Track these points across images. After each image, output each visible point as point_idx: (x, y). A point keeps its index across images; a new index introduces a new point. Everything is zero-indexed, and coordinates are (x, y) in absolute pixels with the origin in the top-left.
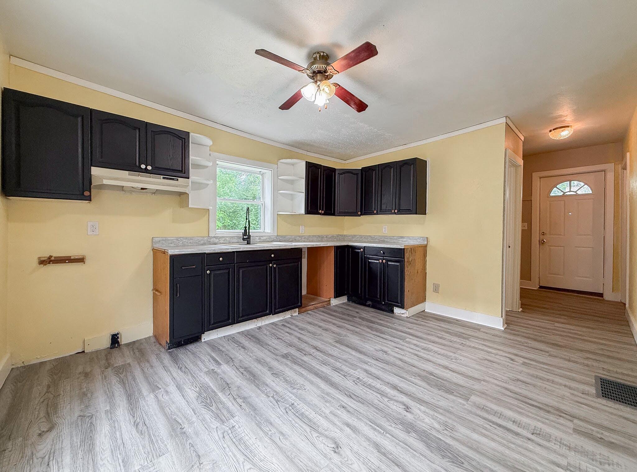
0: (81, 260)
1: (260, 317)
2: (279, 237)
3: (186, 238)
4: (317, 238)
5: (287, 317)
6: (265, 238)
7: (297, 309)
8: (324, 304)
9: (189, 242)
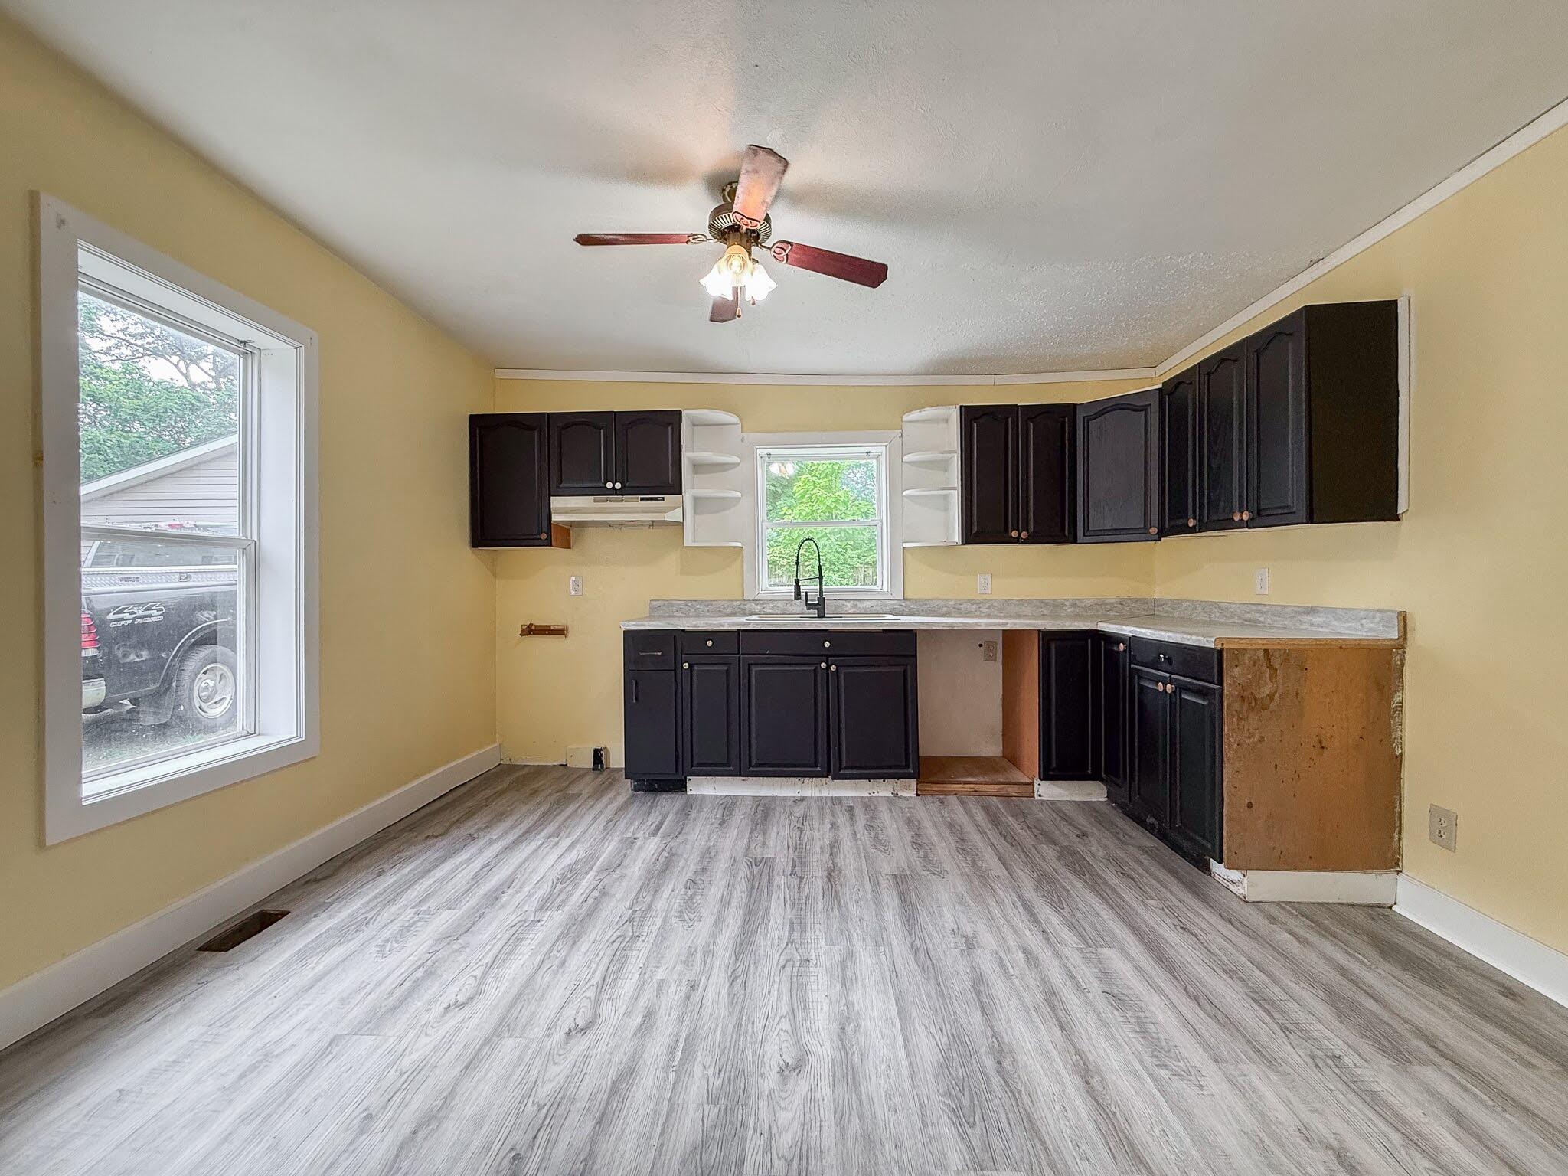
0: (561, 632)
1: (810, 777)
2: (908, 603)
3: (701, 602)
4: (1039, 607)
5: (881, 794)
6: (868, 604)
7: (913, 783)
8: (1010, 788)
9: (707, 609)
